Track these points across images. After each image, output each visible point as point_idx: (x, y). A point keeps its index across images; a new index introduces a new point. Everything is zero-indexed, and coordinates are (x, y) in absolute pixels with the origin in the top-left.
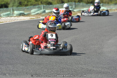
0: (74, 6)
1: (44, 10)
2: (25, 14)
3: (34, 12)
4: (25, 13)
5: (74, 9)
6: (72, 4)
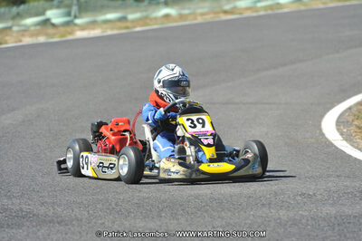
0: (74, 9)
5: (76, 17)
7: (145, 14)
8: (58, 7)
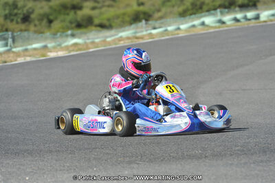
7: (58, 43)
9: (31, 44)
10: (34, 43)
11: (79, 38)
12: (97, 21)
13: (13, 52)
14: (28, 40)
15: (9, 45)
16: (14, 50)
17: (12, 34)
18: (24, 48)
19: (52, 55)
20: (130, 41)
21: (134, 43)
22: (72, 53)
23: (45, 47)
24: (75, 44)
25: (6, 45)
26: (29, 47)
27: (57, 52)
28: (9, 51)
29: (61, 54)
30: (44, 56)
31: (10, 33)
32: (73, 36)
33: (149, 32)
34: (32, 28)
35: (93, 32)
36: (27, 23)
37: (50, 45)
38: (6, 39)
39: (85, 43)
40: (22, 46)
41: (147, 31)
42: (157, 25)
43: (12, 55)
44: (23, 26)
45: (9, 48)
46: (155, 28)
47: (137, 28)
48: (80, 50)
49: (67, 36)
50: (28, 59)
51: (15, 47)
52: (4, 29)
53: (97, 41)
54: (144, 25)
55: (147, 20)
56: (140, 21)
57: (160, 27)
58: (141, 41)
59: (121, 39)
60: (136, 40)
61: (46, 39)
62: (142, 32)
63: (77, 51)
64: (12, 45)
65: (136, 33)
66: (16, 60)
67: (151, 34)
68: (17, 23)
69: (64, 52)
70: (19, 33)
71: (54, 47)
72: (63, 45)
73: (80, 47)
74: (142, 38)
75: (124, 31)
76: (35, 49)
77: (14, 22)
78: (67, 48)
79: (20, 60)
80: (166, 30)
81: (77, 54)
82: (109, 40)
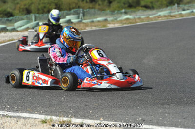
0: (81, 15)
1: (36, 22)
2: (8, 30)
3: (21, 26)
4: (8, 28)
6: (79, 11)
7: (115, 18)
8: (73, 14)
9: (96, 18)
10: (98, 17)
11: (130, 15)
12: (143, 3)
13: (84, 23)
14: (94, 15)
15: (80, 18)
16: (84, 21)
17: (83, 10)
18: (91, 20)
19: (111, 26)
20: (166, 18)
21: (169, 20)
22: (125, 25)
23: (106, 20)
24: (127, 19)
25: (78, 18)
26: (95, 20)
27: (114, 24)
28: (80, 22)
29: (117, 25)
30: (104, 26)
31: (81, 9)
32: (126, 13)
33: (180, 12)
34: (97, 6)
35: (140, 11)
36: (94, 3)
37: (109, 19)
38: (78, 14)
39: (134, 18)
40: (89, 19)
41: (178, 11)
42: (186, 7)
43: (82, 25)
44: (91, 5)
45: (80, 20)
46: (184, 10)
47: (172, 9)
48: (131, 23)
49: (122, 13)
50: (94, 28)
51: (85, 20)
52: (77, 6)
53: (142, 17)
54: (177, 8)
55: (179, 4)
56: (174, 4)
57: (188, 10)
58: (174, 19)
59: (160, 17)
60: (170, 18)
61: (107, 14)
62: (175, 12)
63: (128, 24)
64: (83, 18)
65: (170, 13)
66: (85, 29)
67: (181, 13)
68: (87, 2)
69: (119, 24)
70: (88, 10)
71: (112, 21)
72: (119, 19)
73: (131, 21)
74: (175, 16)
75: (162, 11)
76: (99, 21)
77: (85, 2)
78: (121, 21)
79: (88, 29)
80: (192, 12)
81: (128, 26)
82: (151, 17)
